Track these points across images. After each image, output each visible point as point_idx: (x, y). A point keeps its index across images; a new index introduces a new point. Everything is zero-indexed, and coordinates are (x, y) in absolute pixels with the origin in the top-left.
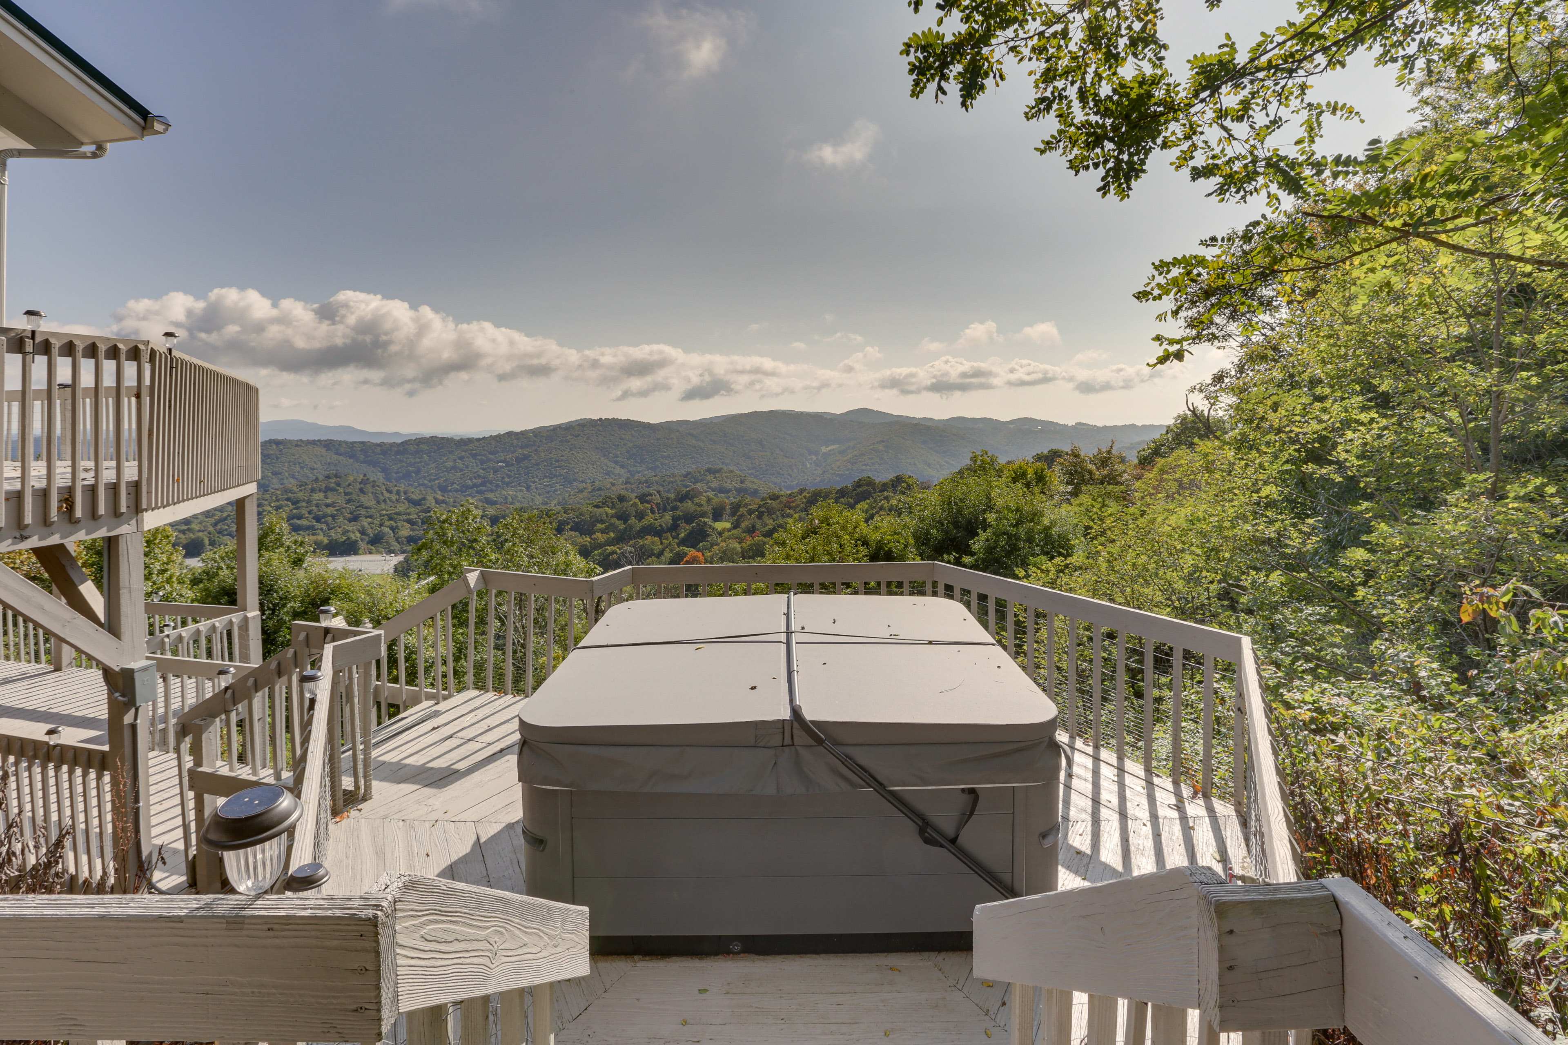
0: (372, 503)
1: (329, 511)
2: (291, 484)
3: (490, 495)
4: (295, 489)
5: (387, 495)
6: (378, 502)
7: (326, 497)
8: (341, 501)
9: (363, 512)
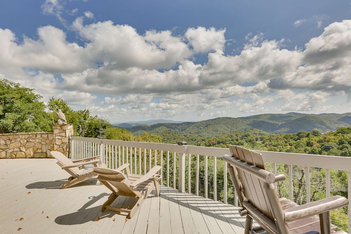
0: (177, 136)
1: (170, 137)
2: (162, 132)
3: (200, 134)
4: (163, 133)
5: (180, 134)
6: (179, 136)
7: (169, 135)
8: (172, 135)
9: (176, 138)
